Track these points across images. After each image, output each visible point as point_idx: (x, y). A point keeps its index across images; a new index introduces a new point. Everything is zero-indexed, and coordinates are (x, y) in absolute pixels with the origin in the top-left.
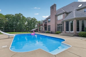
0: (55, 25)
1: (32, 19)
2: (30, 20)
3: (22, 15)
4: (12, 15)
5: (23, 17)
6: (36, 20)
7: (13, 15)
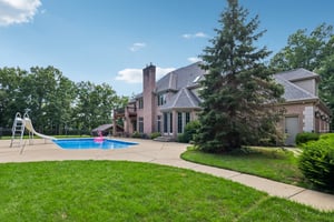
0: (153, 117)
1: (97, 88)
2: (89, 92)
3: (58, 72)
4: (19, 70)
5: (64, 81)
6: (114, 92)
7: (25, 73)
